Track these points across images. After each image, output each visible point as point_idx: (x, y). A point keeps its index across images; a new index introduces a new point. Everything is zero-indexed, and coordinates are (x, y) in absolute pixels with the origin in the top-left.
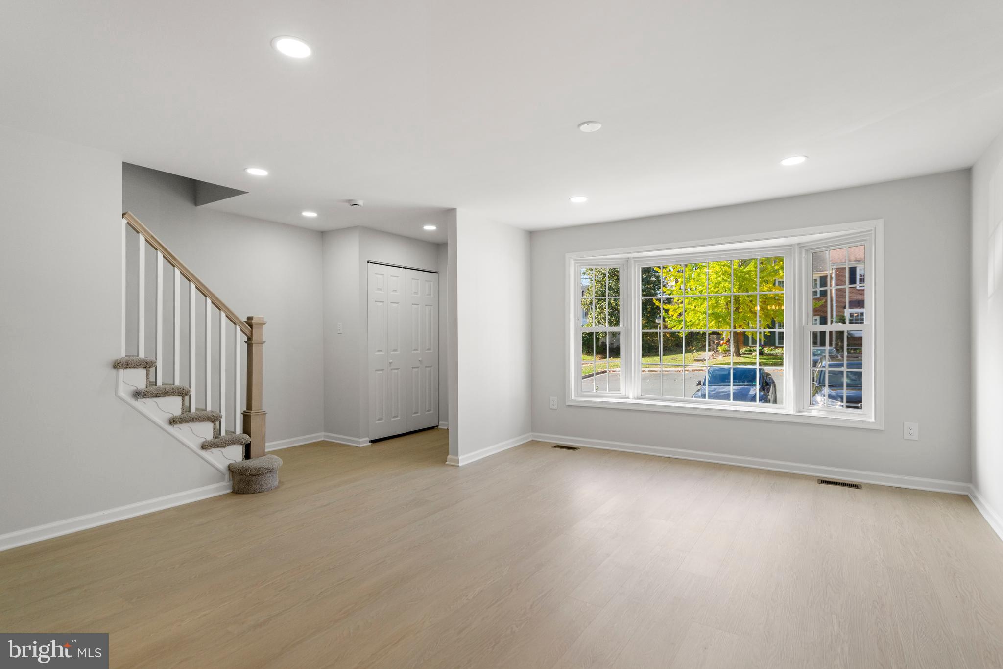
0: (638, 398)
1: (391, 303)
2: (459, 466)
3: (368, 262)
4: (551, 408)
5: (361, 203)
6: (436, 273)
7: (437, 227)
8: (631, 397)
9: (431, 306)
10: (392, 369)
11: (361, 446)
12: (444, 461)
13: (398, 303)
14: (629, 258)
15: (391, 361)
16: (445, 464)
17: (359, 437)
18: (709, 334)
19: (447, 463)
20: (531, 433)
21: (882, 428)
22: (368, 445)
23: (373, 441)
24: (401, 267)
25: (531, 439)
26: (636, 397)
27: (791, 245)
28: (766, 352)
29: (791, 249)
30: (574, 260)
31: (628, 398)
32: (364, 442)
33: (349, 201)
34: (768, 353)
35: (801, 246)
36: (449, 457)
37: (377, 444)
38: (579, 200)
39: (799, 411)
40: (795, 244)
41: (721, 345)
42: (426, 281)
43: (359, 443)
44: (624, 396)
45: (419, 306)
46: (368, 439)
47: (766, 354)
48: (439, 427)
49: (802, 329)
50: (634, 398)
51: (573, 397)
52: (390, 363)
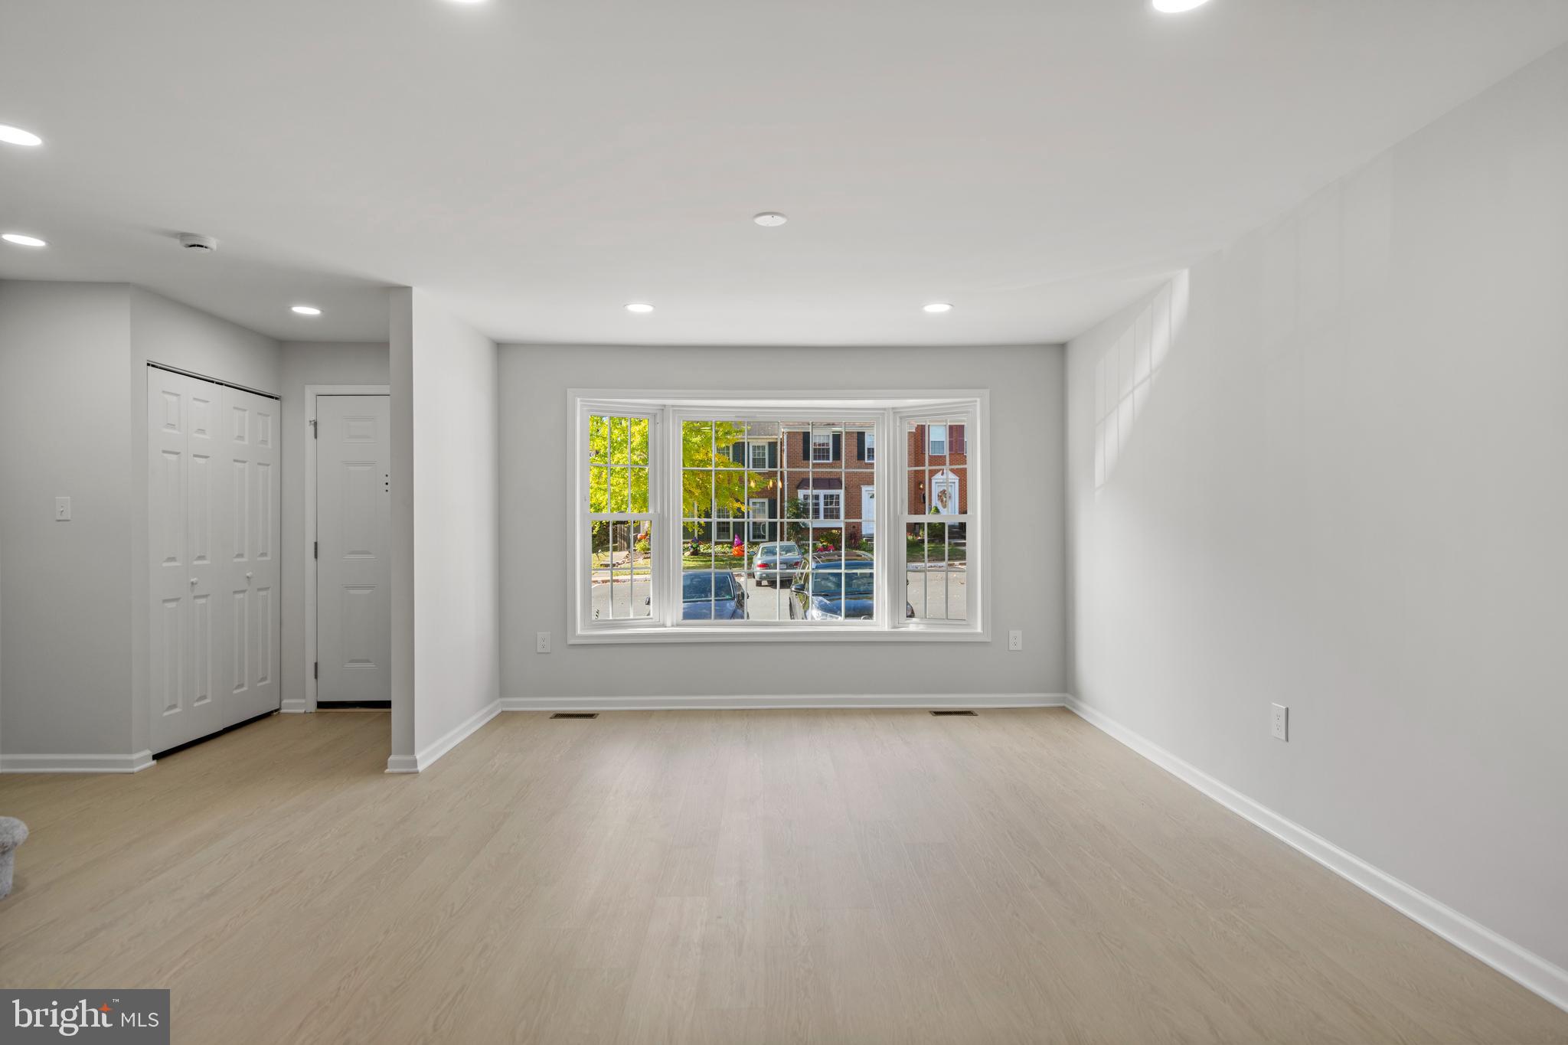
0: (678, 625)
1: (195, 456)
2: (417, 772)
3: (148, 365)
4: (539, 651)
5: (212, 243)
6: (276, 399)
7: (322, 311)
8: (669, 623)
9: (268, 465)
10: (196, 597)
11: (136, 769)
12: (380, 766)
13: (206, 457)
14: (665, 406)
15: (194, 580)
16: (383, 773)
17: (130, 752)
18: (614, 524)
19: (387, 771)
20: (498, 701)
21: (988, 640)
22: (151, 767)
23: (157, 757)
24: (213, 382)
25: (500, 711)
26: (675, 624)
27: (885, 409)
28: (702, 550)
29: (884, 413)
30: (581, 401)
31: (664, 626)
32: (141, 760)
33: (183, 236)
34: (705, 551)
35: (895, 411)
36: (391, 758)
37: (170, 761)
38: (640, 308)
39: (894, 627)
40: (889, 408)
41: (640, 541)
42: (260, 414)
43: (131, 763)
44: (657, 624)
45: (247, 464)
46: (149, 753)
47: (702, 553)
48: (282, 711)
49: (897, 519)
50: (673, 626)
51: (579, 632)
52: (192, 583)
